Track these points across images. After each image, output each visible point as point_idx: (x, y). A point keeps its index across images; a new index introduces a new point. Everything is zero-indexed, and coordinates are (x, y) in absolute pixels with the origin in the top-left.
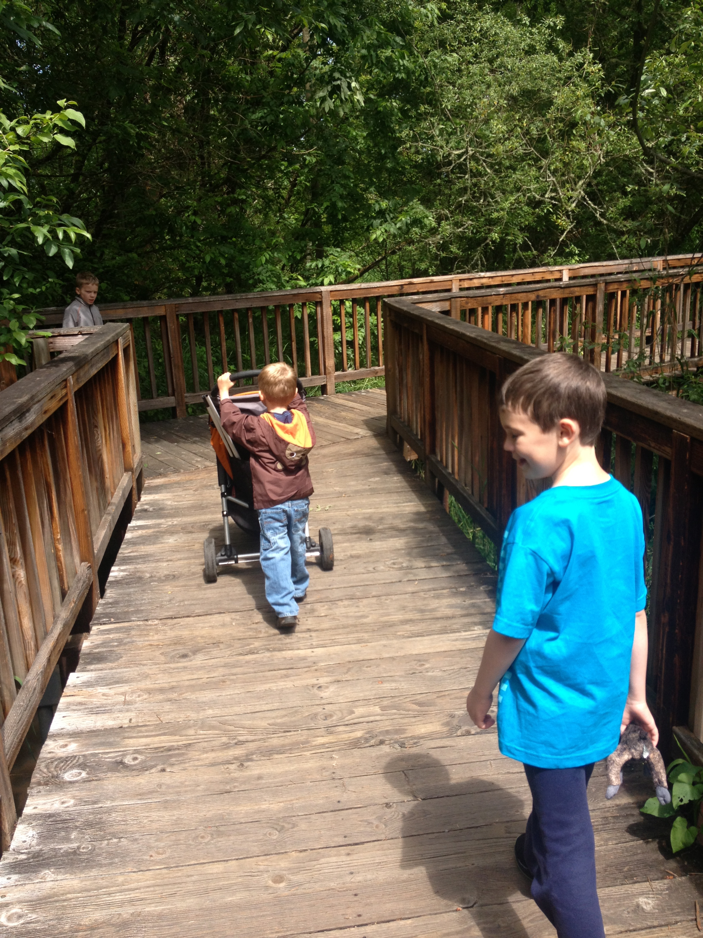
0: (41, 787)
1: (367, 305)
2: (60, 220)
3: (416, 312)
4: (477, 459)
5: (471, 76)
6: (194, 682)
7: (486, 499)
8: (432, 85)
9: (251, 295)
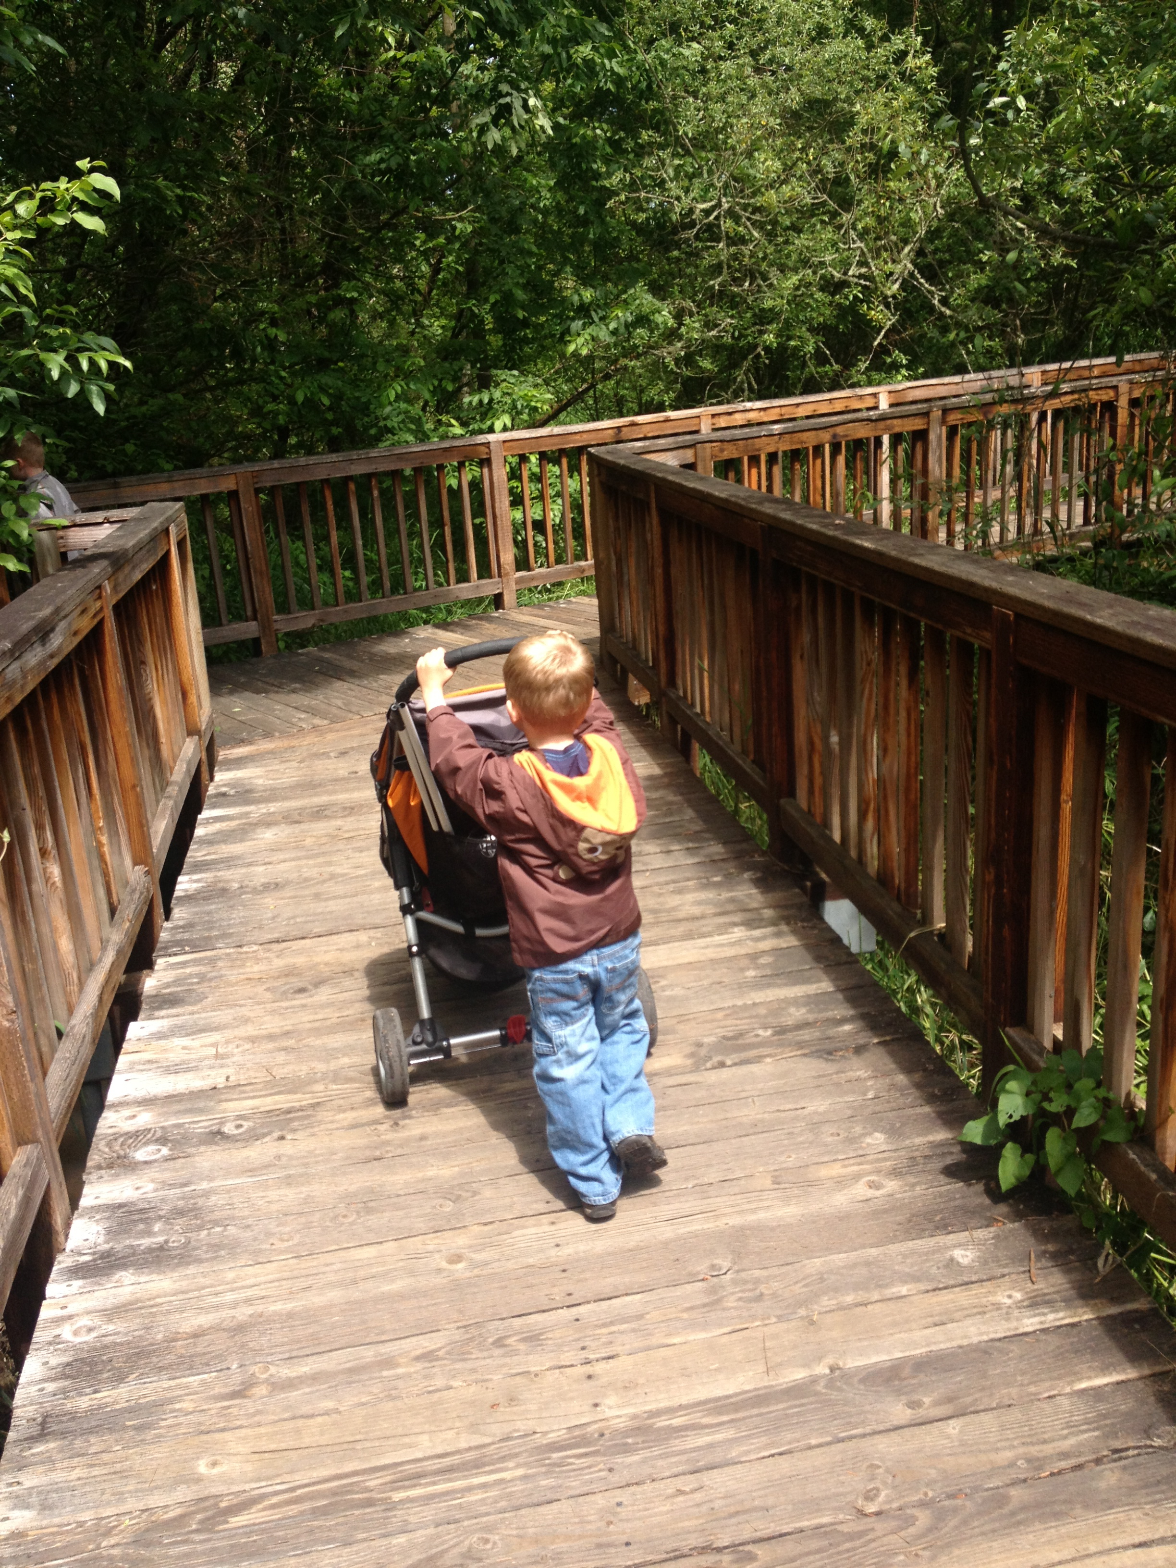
0: (103, 1172)
1: (564, 461)
2: (80, 341)
3: (639, 467)
4: (737, 687)
5: (725, 81)
6: (317, 1024)
7: (751, 747)
8: (659, 98)
9: (374, 453)
